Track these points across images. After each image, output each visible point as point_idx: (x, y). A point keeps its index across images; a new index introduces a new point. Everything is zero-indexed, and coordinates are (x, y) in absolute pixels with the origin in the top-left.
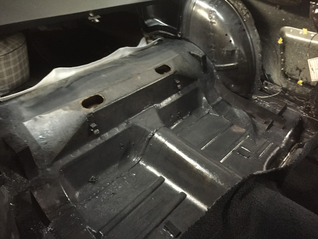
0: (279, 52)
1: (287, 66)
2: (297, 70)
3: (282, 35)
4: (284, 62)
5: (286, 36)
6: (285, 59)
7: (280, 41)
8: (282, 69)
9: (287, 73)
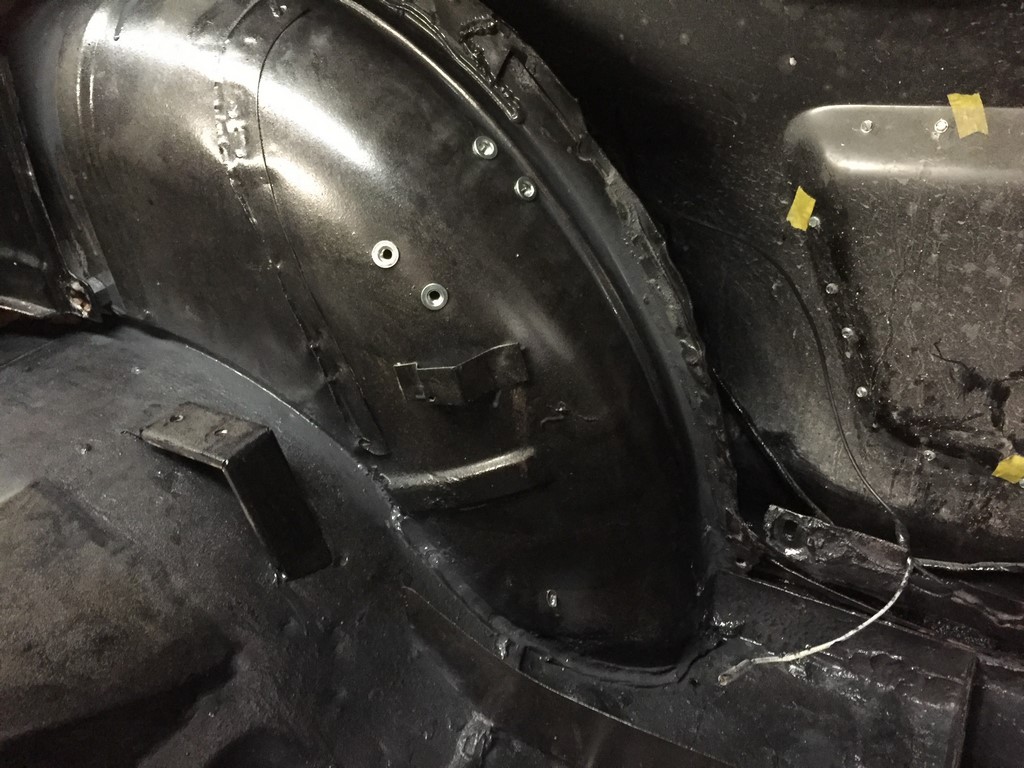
0: (813, 282)
1: (893, 373)
2: (968, 389)
3: (806, 169)
4: (863, 344)
5: (833, 170)
6: (863, 323)
7: (801, 213)
8: (862, 391)
9: (907, 413)
